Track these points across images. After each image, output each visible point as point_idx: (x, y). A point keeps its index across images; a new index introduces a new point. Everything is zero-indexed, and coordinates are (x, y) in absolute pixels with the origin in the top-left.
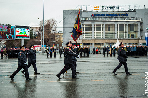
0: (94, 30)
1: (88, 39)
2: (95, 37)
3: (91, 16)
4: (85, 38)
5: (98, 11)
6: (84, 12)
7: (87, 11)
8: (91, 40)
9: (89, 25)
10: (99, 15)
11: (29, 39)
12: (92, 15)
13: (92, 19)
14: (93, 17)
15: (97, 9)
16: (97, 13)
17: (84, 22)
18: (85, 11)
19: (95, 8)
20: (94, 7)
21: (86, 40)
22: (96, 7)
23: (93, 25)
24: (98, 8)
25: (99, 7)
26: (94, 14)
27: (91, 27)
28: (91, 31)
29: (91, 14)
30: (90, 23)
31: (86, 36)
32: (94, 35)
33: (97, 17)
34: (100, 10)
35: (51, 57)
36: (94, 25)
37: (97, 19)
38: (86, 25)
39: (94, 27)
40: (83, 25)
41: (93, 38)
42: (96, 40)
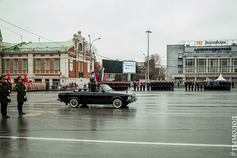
0: (197, 65)
1: (191, 73)
3: (194, 51)
4: (188, 72)
5: (201, 46)
7: (190, 46)
8: (194, 74)
9: (192, 60)
10: (202, 50)
11: (135, 73)
13: (195, 53)
15: (200, 44)
16: (200, 48)
17: (186, 56)
18: (188, 46)
20: (197, 42)
21: (189, 74)
22: (199, 42)
23: (196, 60)
25: (202, 42)
26: (196, 48)
27: (194, 62)
28: (194, 65)
29: (194, 49)
30: (193, 58)
31: (188, 70)
32: (197, 70)
34: (203, 44)
35: (141, 90)
36: (197, 60)
37: (200, 53)
38: (189, 59)
39: (197, 62)
40: (186, 60)
41: (196, 72)
42: (199, 74)
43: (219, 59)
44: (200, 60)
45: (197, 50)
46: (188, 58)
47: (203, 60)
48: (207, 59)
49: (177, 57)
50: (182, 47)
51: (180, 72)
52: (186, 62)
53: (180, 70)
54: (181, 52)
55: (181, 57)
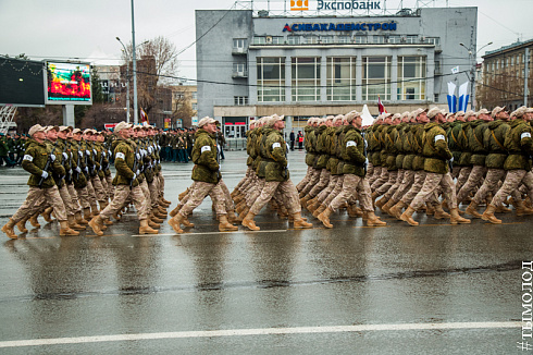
0: (293, 76)
1: (274, 102)
2: (294, 99)
3: (284, 31)
4: (266, 99)
5: (304, 14)
6: (260, 17)
7: (270, 15)
8: (284, 106)
9: (276, 59)
10: (308, 27)
11: (90, 102)
12: (286, 28)
13: (285, 39)
14: (288, 33)
15: (302, 10)
16: (301, 22)
17: (259, 49)
18: (263, 15)
19: (296, 6)
20: (293, 3)
21: (268, 106)
22: (300, 3)
23: (289, 59)
24: (304, 6)
25: (307, 3)
26: (291, 23)
27: (283, 66)
28: (283, 77)
29: (282, 27)
30: (280, 54)
31: (266, 92)
32: (294, 92)
33: (302, 33)
34: (312, 10)
36: (293, 60)
37: (302, 40)
38: (267, 59)
39: (293, 67)
40: (259, 60)
41: (289, 99)
42: (299, 106)
43: (359, 58)
44: (301, 60)
45: (293, 29)
46: (263, 54)
47: (312, 60)
48: (324, 59)
49: (228, 49)
50: (245, 18)
51: (241, 100)
52: (259, 67)
53: (239, 91)
54: (243, 33)
55: (241, 50)
